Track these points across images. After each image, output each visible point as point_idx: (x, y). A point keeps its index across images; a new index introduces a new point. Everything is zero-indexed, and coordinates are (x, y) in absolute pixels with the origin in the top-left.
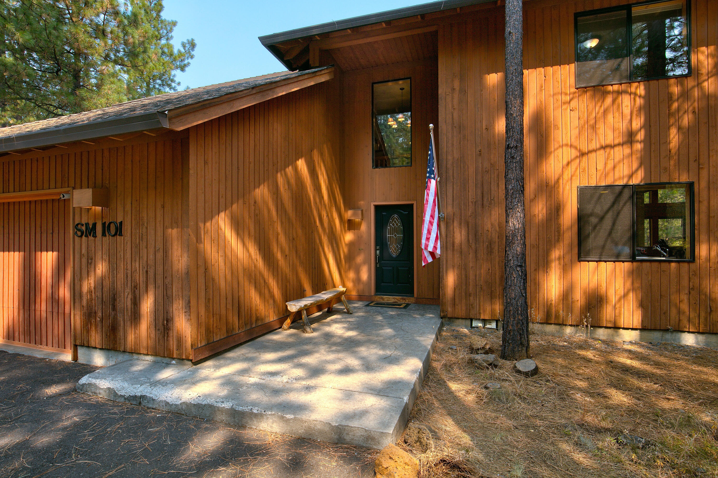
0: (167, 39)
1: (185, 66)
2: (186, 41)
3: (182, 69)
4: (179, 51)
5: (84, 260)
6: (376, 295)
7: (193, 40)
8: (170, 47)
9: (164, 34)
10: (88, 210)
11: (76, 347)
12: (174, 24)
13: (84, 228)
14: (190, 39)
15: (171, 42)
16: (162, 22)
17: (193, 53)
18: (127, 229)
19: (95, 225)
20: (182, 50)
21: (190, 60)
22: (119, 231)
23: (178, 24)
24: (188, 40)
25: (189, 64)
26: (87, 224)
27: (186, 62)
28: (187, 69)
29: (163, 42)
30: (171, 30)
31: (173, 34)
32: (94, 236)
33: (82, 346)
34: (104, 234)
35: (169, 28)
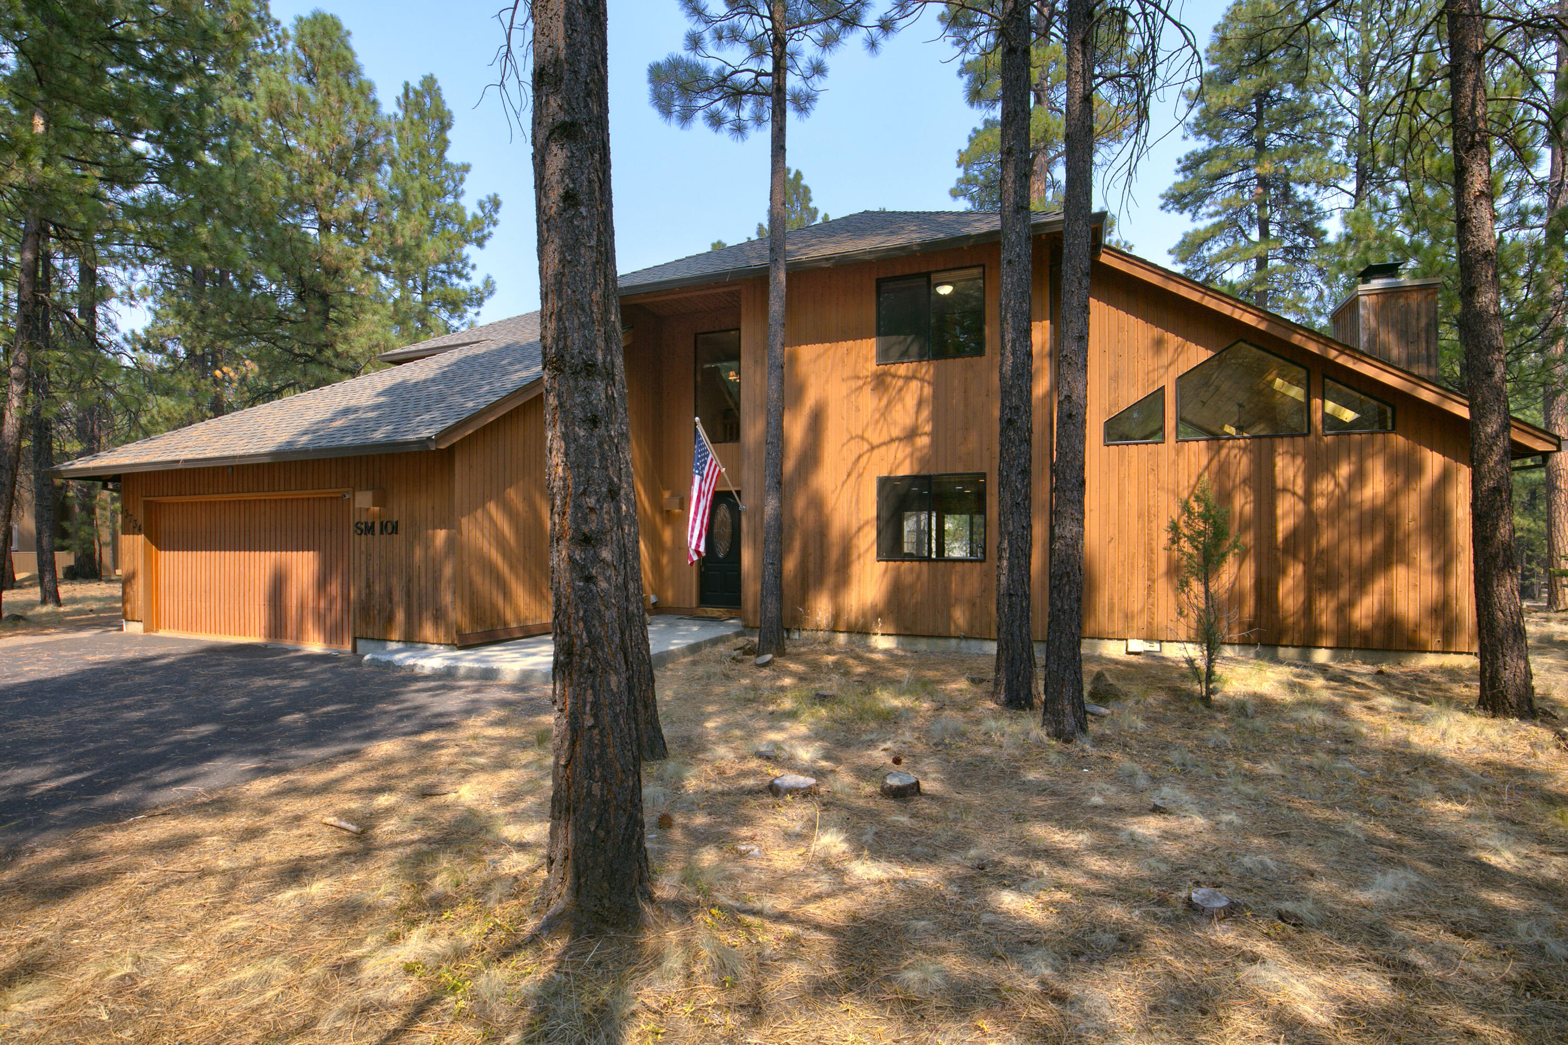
0: (456, 197)
1: (485, 238)
2: (484, 199)
3: (480, 243)
4: (475, 216)
5: (363, 557)
6: (698, 607)
7: (496, 195)
8: (461, 210)
9: (451, 189)
10: (368, 509)
11: (355, 639)
12: (466, 168)
13: (363, 527)
14: (492, 194)
15: (463, 201)
16: (448, 166)
17: (496, 216)
18: (402, 527)
19: (373, 523)
20: (480, 214)
21: (492, 229)
22: (395, 530)
23: (473, 169)
24: (488, 197)
25: (490, 234)
26: (366, 523)
27: (486, 232)
28: (487, 243)
29: (450, 200)
30: (462, 180)
31: (464, 186)
32: (373, 534)
33: (361, 638)
34: (381, 533)
35: (457, 178)
